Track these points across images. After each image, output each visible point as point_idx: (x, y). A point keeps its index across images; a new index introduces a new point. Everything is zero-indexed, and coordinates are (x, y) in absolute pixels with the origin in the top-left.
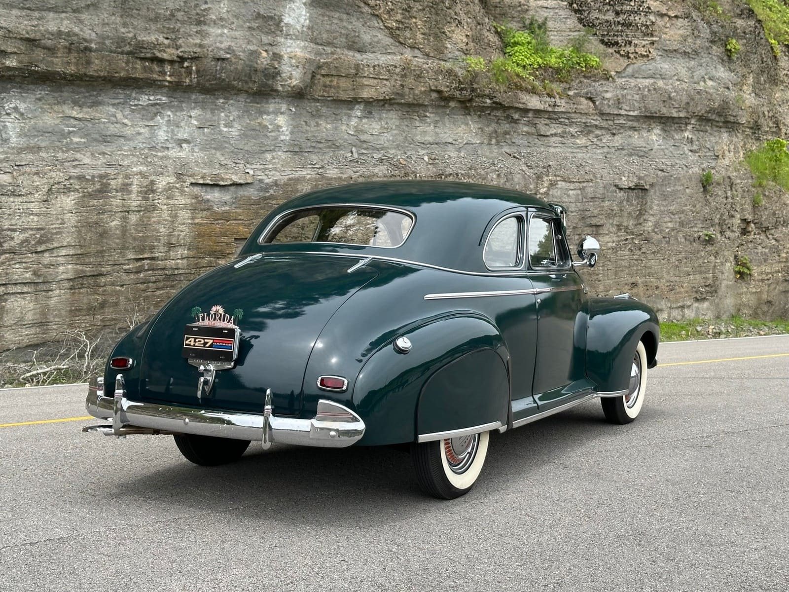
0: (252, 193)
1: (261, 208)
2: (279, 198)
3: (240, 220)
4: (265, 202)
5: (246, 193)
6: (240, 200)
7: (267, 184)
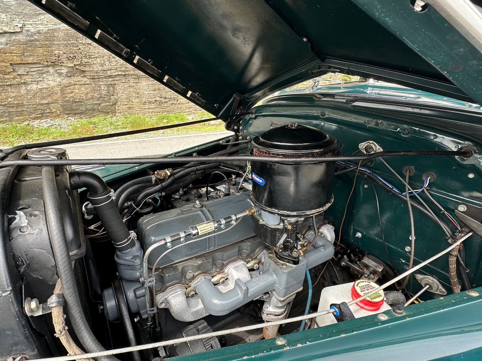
0: (21, 37)
1: (29, 47)
2: (41, 40)
3: (14, 53)
4: (31, 43)
5: (17, 38)
6: (13, 42)
7: (32, 32)
